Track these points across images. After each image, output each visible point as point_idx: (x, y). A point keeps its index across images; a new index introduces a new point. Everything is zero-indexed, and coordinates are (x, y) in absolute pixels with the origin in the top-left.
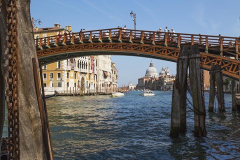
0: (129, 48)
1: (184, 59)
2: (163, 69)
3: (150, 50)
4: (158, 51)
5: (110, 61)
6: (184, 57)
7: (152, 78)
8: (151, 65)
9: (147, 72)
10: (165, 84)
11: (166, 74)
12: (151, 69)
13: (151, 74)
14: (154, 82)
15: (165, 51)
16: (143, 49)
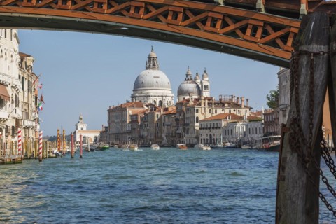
0: (95, 7)
1: (316, 55)
2: (188, 78)
3: (166, 16)
4: (192, 19)
5: (16, 46)
6: (315, 48)
7: (153, 107)
8: (151, 63)
9: (138, 85)
10: (197, 125)
11: (200, 93)
12: (151, 76)
13: (151, 93)
14: (160, 119)
15: (214, 21)
16: (142, 11)
